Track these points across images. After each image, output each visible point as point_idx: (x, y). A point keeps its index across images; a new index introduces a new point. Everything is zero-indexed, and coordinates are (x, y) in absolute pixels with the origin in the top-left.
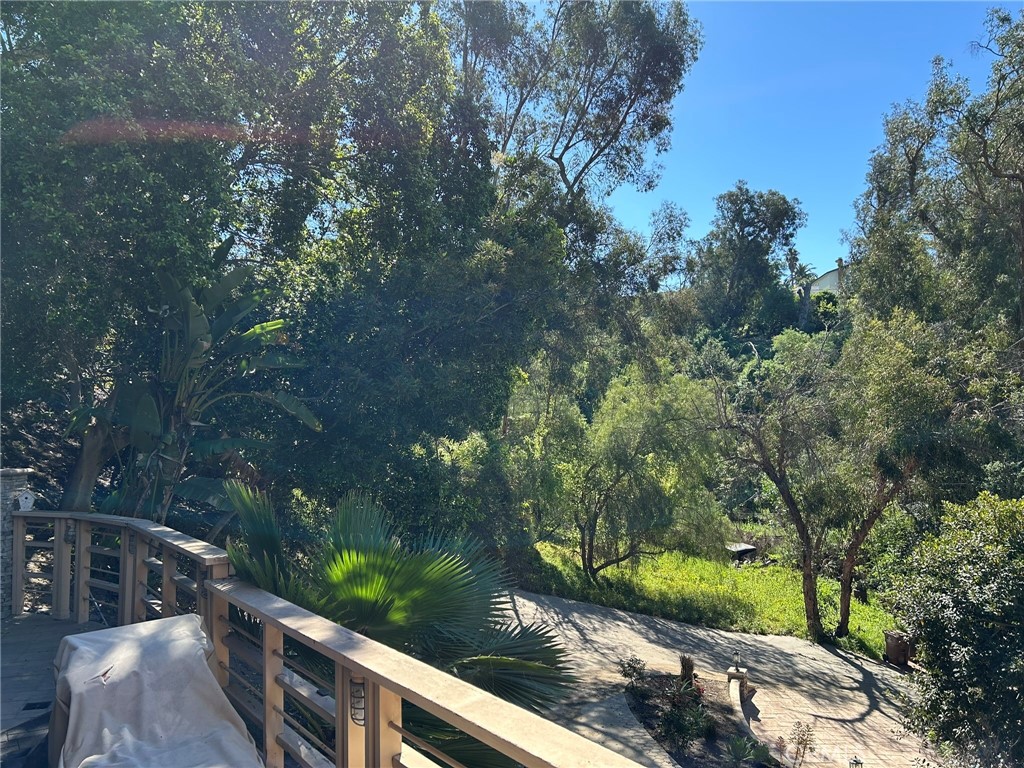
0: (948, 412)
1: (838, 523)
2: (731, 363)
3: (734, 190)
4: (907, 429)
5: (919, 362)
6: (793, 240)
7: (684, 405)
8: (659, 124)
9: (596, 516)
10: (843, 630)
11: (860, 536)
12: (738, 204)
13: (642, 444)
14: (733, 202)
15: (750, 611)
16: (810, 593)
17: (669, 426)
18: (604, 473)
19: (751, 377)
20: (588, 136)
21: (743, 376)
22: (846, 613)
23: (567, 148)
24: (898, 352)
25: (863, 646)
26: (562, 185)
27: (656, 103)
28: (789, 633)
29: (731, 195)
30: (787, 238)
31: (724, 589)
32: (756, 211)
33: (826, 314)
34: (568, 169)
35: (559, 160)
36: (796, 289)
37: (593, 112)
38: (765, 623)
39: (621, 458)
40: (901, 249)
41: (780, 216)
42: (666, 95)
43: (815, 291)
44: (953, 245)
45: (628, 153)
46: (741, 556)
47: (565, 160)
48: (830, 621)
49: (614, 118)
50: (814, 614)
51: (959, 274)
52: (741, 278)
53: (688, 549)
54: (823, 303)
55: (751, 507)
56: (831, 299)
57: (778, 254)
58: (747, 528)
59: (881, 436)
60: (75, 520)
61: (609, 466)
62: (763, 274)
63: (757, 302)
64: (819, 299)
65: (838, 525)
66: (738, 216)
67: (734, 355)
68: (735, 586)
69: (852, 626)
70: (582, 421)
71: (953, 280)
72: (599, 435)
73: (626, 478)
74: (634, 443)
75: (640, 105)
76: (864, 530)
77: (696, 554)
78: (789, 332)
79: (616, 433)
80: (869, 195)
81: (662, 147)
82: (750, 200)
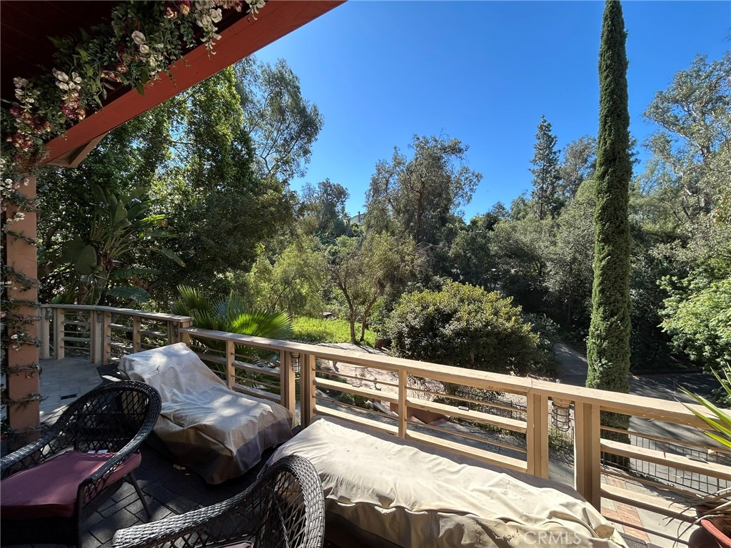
0: (399, 267)
1: (363, 303)
2: (322, 246)
3: (325, 181)
4: (387, 271)
5: (391, 250)
6: (345, 203)
7: (311, 261)
8: (306, 152)
9: (275, 304)
10: (362, 339)
11: (369, 307)
12: (326, 186)
13: (295, 276)
14: (325, 187)
15: (332, 336)
16: (352, 328)
17: (306, 269)
18: (280, 287)
19: (329, 252)
20: (277, 151)
21: (327, 252)
22: (363, 334)
23: (268, 154)
24: (384, 246)
25: (368, 344)
26: (266, 169)
27: (305, 143)
28: (345, 342)
29: (324, 183)
30: (343, 202)
31: (322, 329)
32: (333, 191)
33: (354, 231)
34: (268, 163)
35: (265, 159)
36: (345, 221)
37: (280, 142)
38: (337, 339)
39: (286, 282)
40: (384, 211)
41: (341, 194)
42: (309, 141)
43: (351, 223)
44: (398, 212)
45: (294, 161)
46: (327, 317)
47: (267, 159)
48: (358, 337)
49: (289, 146)
50: (353, 335)
51: (399, 221)
52: (326, 215)
53: (310, 315)
54: (354, 227)
55: (329, 299)
56: (357, 226)
57: (338, 208)
58: (329, 306)
59: (380, 274)
60: (53, 308)
61: (282, 285)
62: (333, 214)
63: (332, 225)
64: (353, 225)
65: (363, 304)
66: (326, 191)
67: (324, 243)
68: (326, 328)
69: (365, 338)
70: (270, 267)
71: (398, 223)
72: (277, 271)
73: (288, 289)
74: (292, 276)
75: (300, 143)
76: (371, 305)
77: (313, 317)
78: (343, 236)
79: (285, 272)
80: (370, 190)
81: (307, 161)
82: (330, 186)
